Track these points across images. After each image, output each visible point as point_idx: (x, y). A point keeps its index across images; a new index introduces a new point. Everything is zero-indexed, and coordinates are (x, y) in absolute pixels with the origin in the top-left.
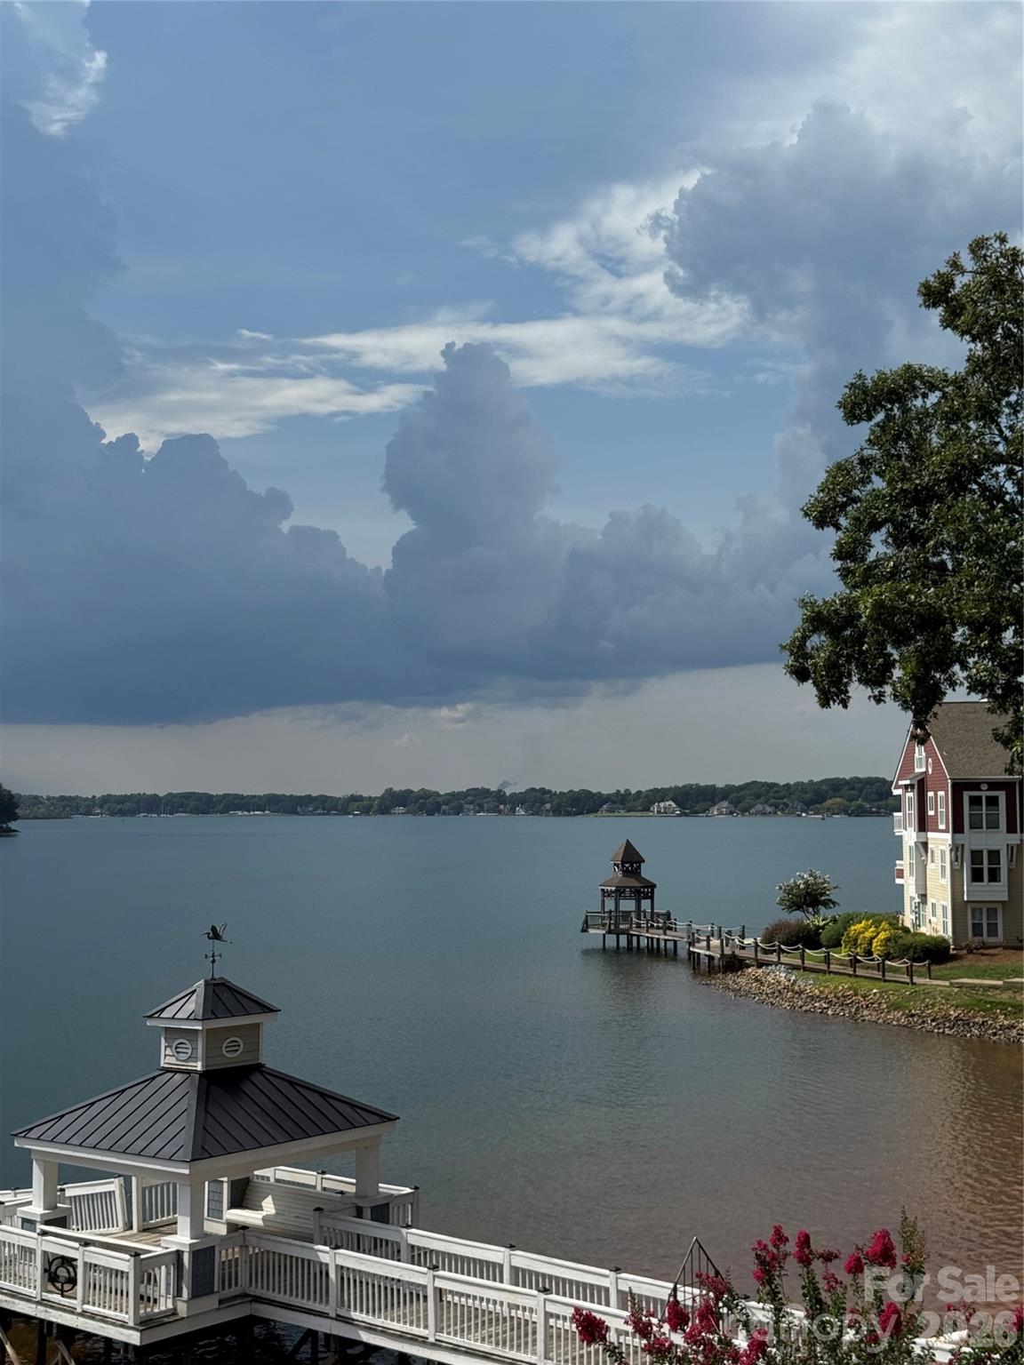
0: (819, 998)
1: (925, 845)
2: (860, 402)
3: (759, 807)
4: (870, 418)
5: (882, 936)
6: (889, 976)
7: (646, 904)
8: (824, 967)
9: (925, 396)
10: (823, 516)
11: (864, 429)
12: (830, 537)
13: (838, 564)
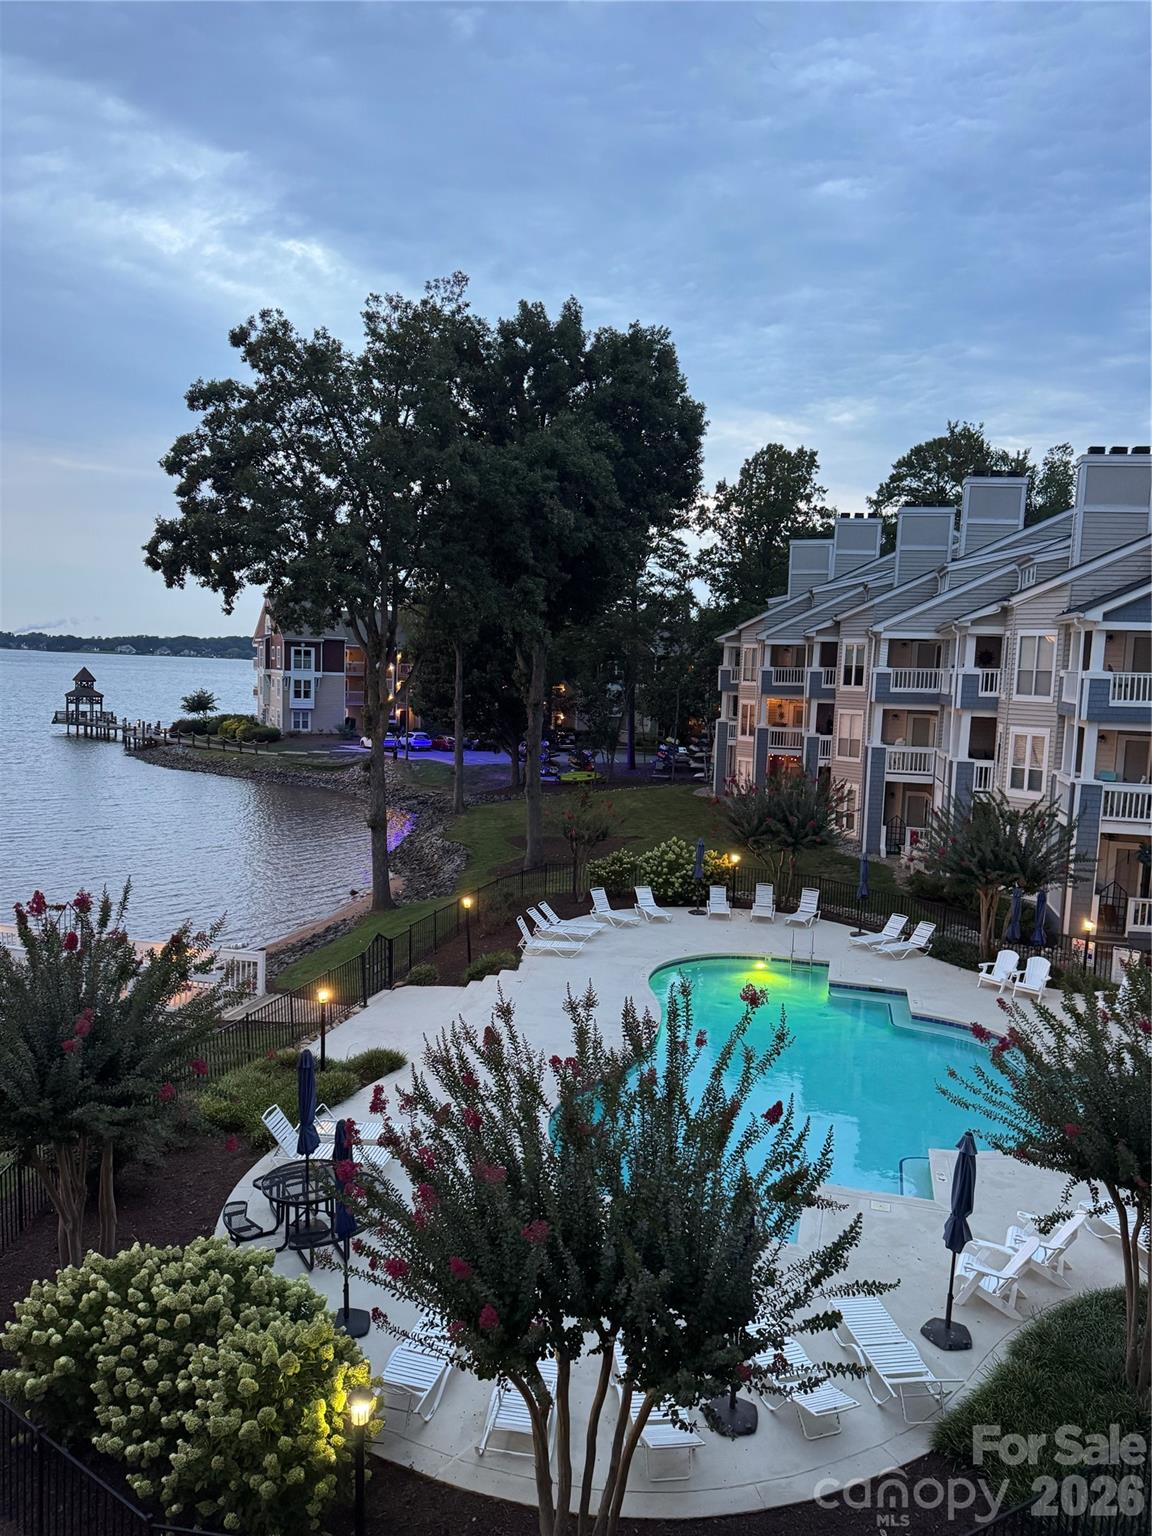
0: (201, 763)
1: (269, 676)
2: (198, 398)
3: (186, 651)
4: (205, 409)
5: (242, 727)
6: (244, 750)
7: (97, 707)
8: (206, 745)
9: (240, 401)
10: (172, 466)
11: (201, 415)
12: (177, 480)
13: (180, 499)
